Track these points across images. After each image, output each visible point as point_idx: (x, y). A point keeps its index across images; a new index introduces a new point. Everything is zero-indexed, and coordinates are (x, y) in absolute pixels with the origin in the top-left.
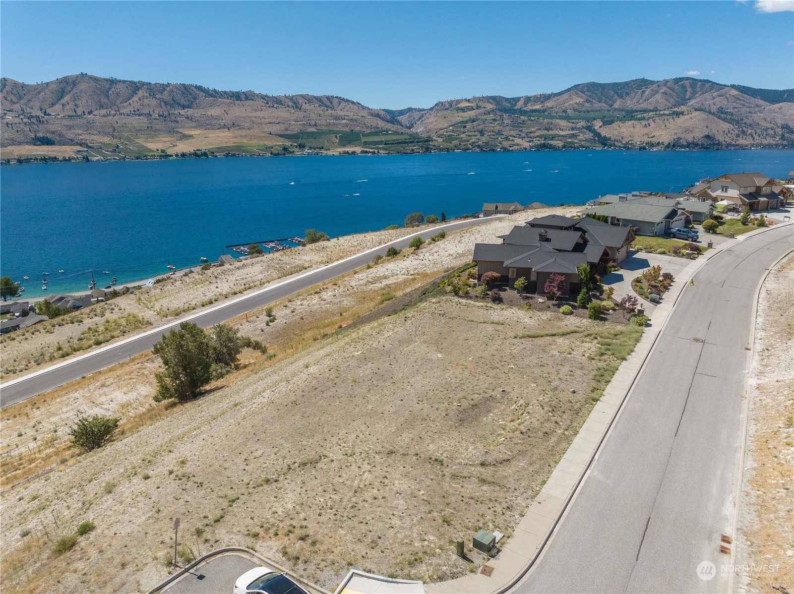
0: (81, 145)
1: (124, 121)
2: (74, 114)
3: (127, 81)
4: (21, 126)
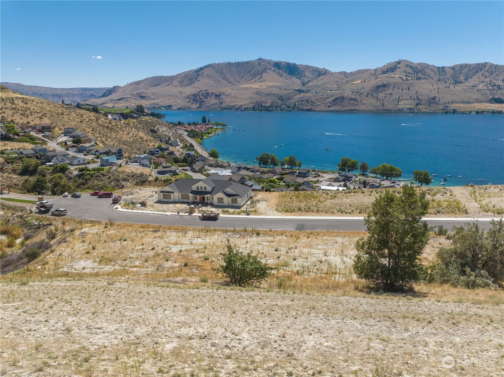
4: (486, 91)
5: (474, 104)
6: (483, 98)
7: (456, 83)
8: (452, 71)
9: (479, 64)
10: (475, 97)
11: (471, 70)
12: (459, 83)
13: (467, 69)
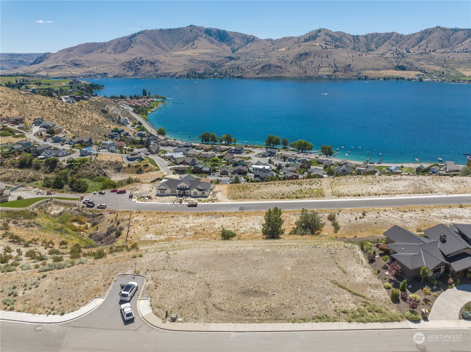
0: (421, 71)
1: (454, 56)
2: (424, 52)
4: (392, 59)
5: (382, 71)
6: (389, 65)
7: (368, 51)
8: (365, 39)
9: (387, 34)
10: (383, 64)
11: (381, 39)
12: (370, 50)
13: (377, 38)
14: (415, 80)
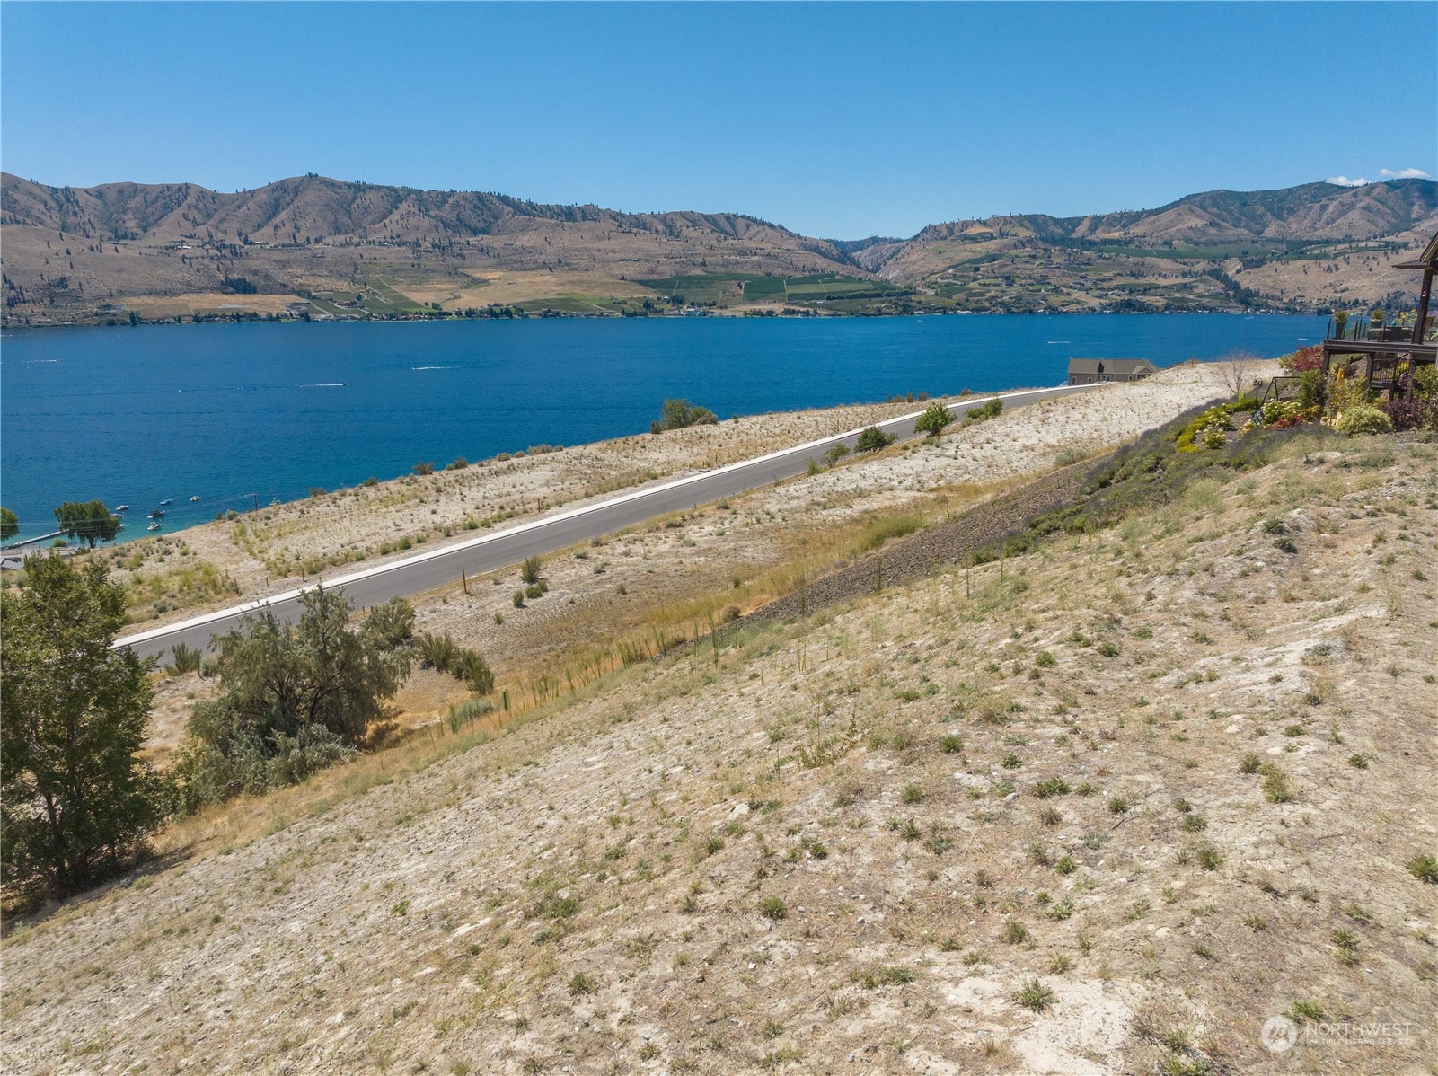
0: (299, 294)
1: (373, 254)
2: (293, 242)
3: (382, 187)
4: (206, 262)
5: (183, 297)
6: (201, 280)
7: (118, 237)
8: (98, 202)
9: (168, 187)
10: (180, 276)
11: (152, 203)
12: (125, 237)
13: (139, 199)
14: (291, 320)
